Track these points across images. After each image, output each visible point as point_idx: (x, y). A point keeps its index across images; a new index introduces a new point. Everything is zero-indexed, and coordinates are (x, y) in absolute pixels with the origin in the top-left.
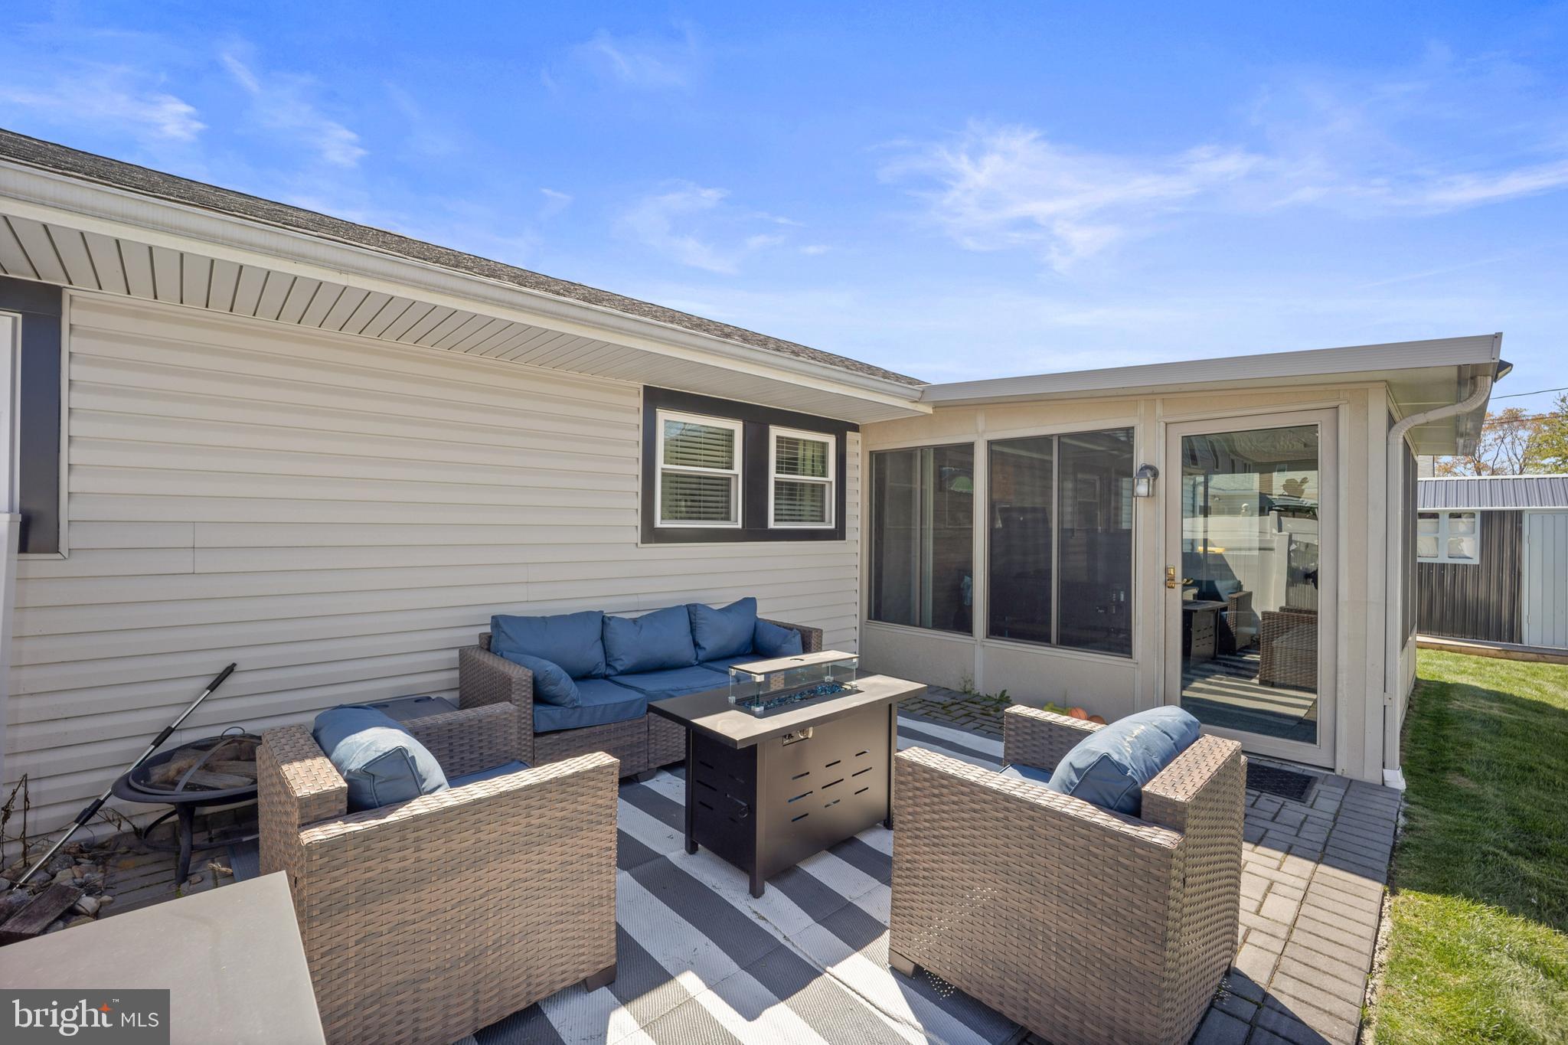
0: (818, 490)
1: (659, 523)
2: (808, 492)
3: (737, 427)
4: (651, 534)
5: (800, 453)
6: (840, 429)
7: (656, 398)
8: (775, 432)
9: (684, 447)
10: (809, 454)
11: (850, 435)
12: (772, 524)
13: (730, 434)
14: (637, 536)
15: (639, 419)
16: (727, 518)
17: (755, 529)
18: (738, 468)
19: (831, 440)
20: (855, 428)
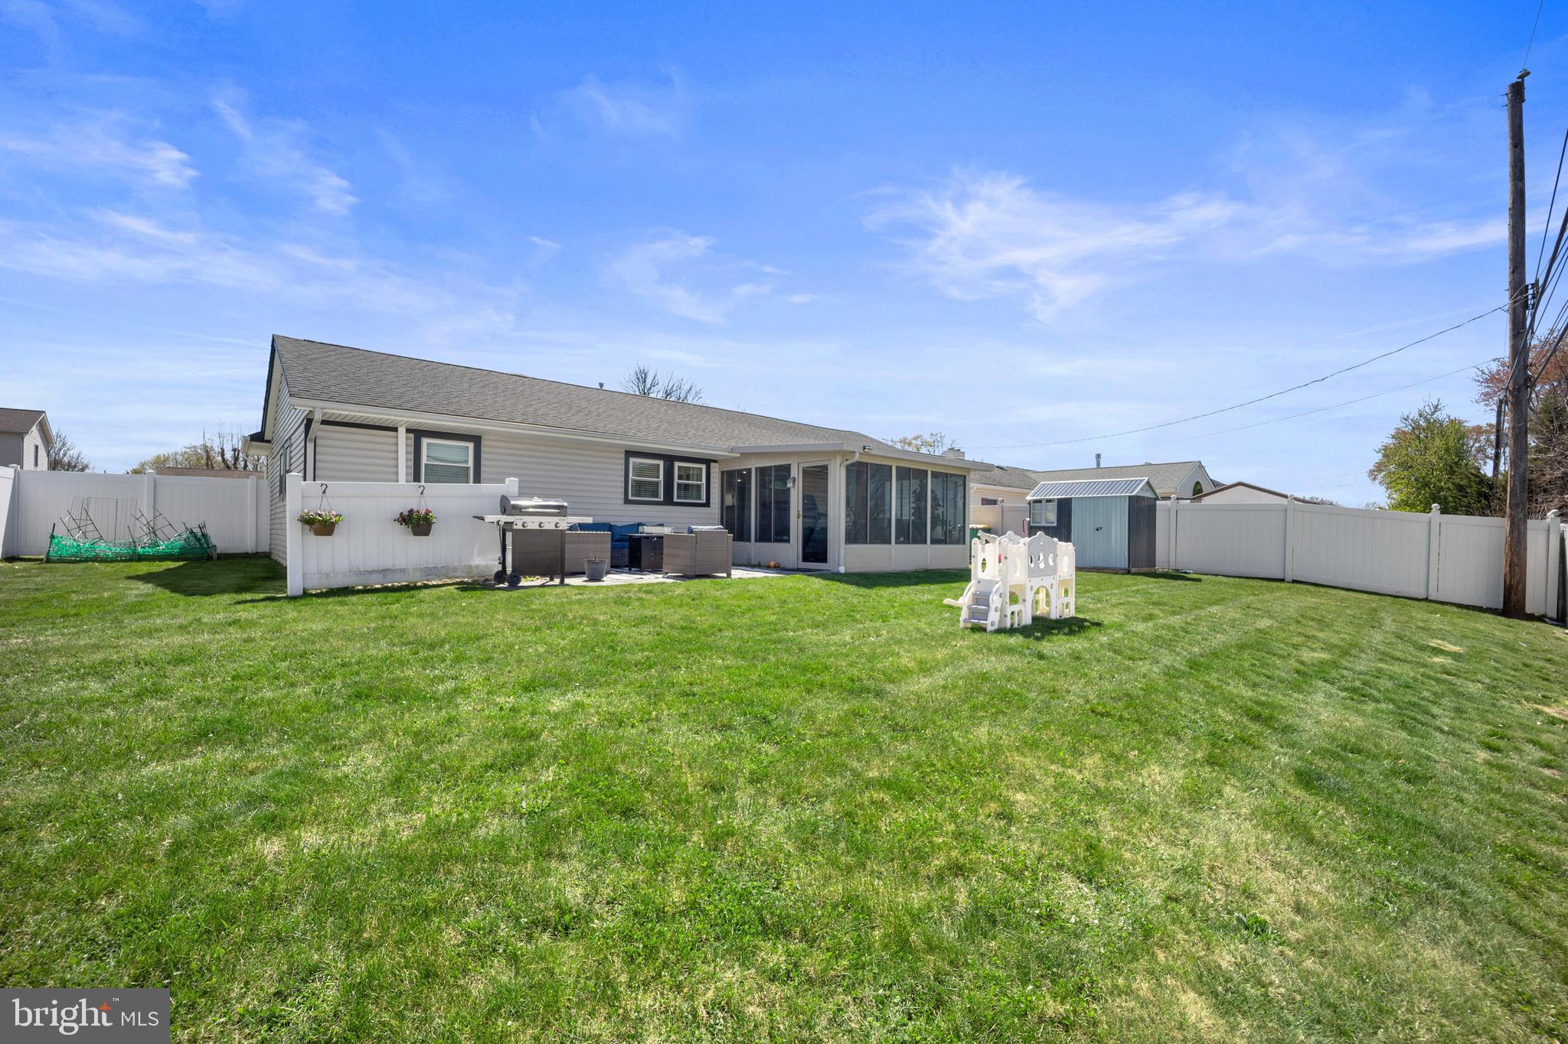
0: (699, 487)
1: (630, 498)
2: (694, 488)
3: (661, 463)
4: (627, 501)
5: (691, 472)
6: (708, 462)
7: (630, 453)
8: (677, 464)
9: (641, 470)
10: (695, 472)
11: (712, 464)
12: (675, 500)
13: (658, 465)
14: (622, 502)
15: (623, 462)
16: (657, 496)
17: (668, 501)
18: (661, 478)
19: (704, 467)
20: (716, 461)
